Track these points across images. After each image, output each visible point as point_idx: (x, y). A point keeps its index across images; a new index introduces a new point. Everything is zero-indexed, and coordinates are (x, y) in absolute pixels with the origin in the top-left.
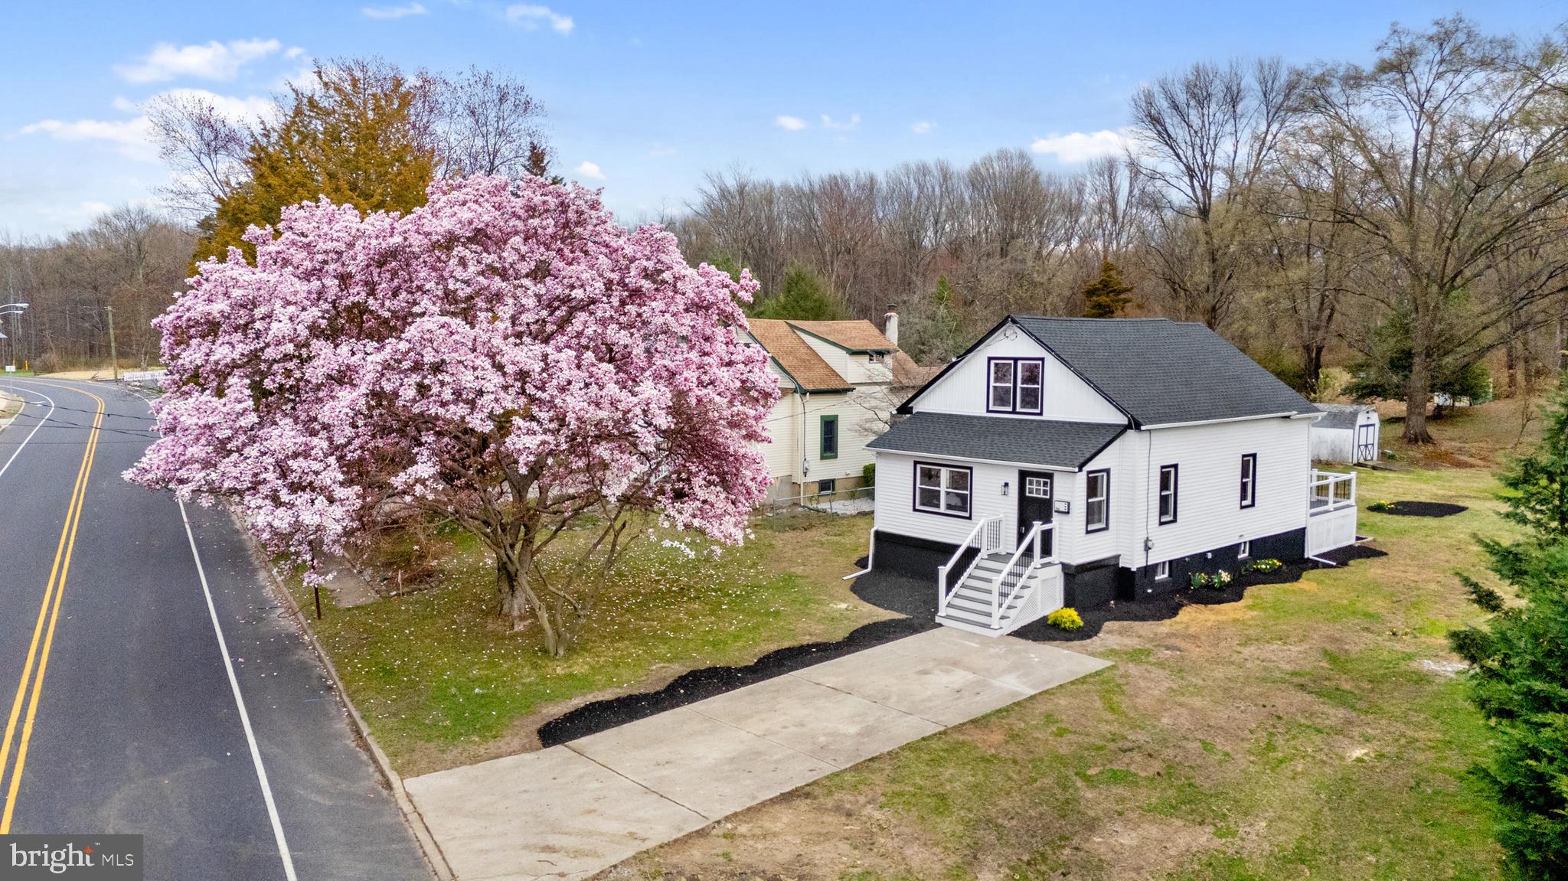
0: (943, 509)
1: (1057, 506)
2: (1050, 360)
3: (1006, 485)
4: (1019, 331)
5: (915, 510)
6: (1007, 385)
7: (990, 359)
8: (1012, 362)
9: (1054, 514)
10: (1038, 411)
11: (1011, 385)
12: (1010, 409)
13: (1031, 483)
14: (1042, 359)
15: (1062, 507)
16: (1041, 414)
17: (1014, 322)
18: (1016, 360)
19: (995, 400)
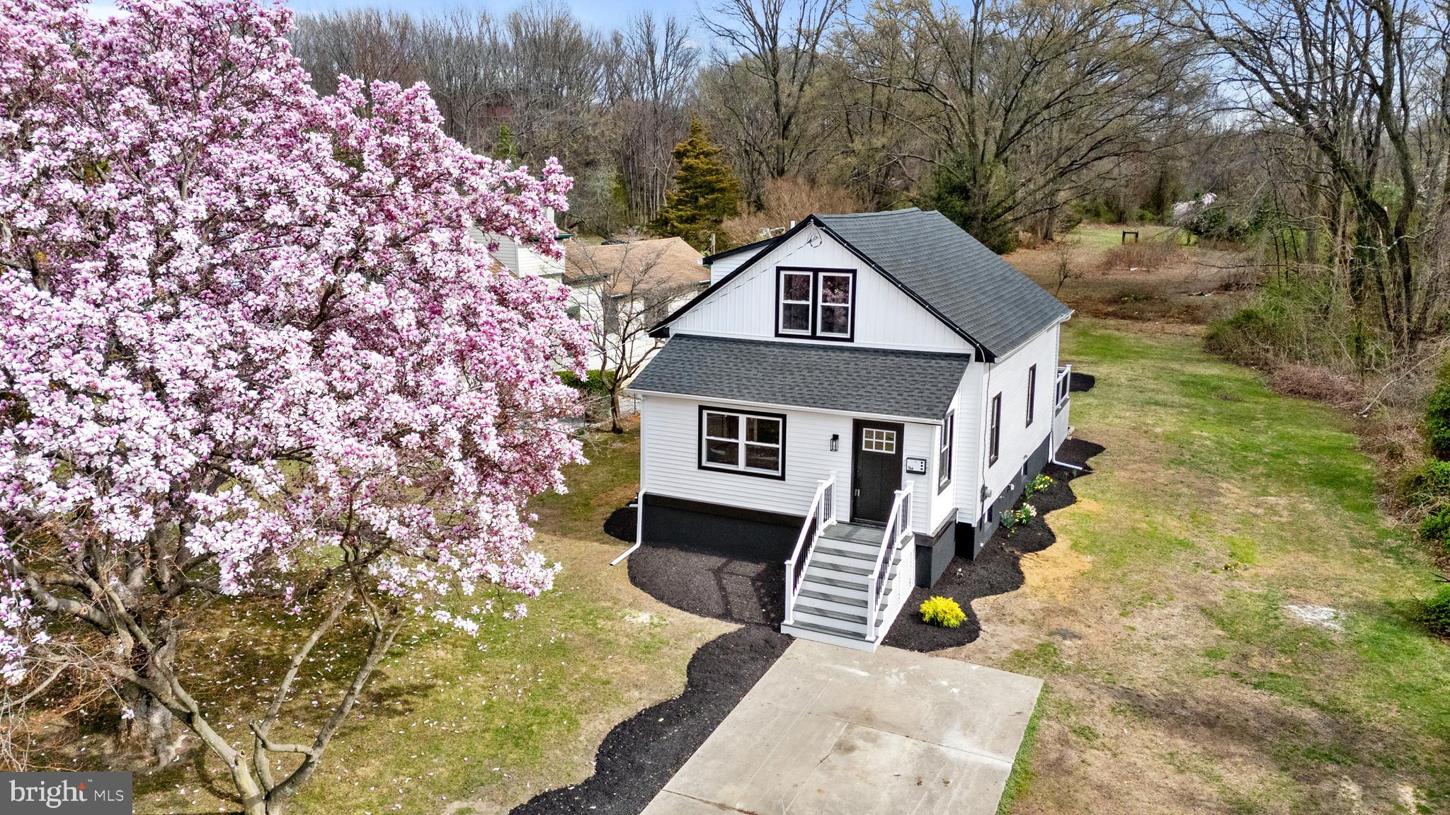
0: (742, 466)
1: (907, 464)
2: (865, 273)
3: (835, 437)
4: (823, 234)
5: (701, 467)
6: (803, 302)
7: (779, 269)
8: (811, 274)
9: (905, 475)
10: (848, 336)
11: (810, 303)
12: (809, 333)
13: (870, 435)
14: (854, 272)
15: (917, 466)
16: (851, 339)
17: (819, 223)
18: (816, 271)
19: (787, 319)
